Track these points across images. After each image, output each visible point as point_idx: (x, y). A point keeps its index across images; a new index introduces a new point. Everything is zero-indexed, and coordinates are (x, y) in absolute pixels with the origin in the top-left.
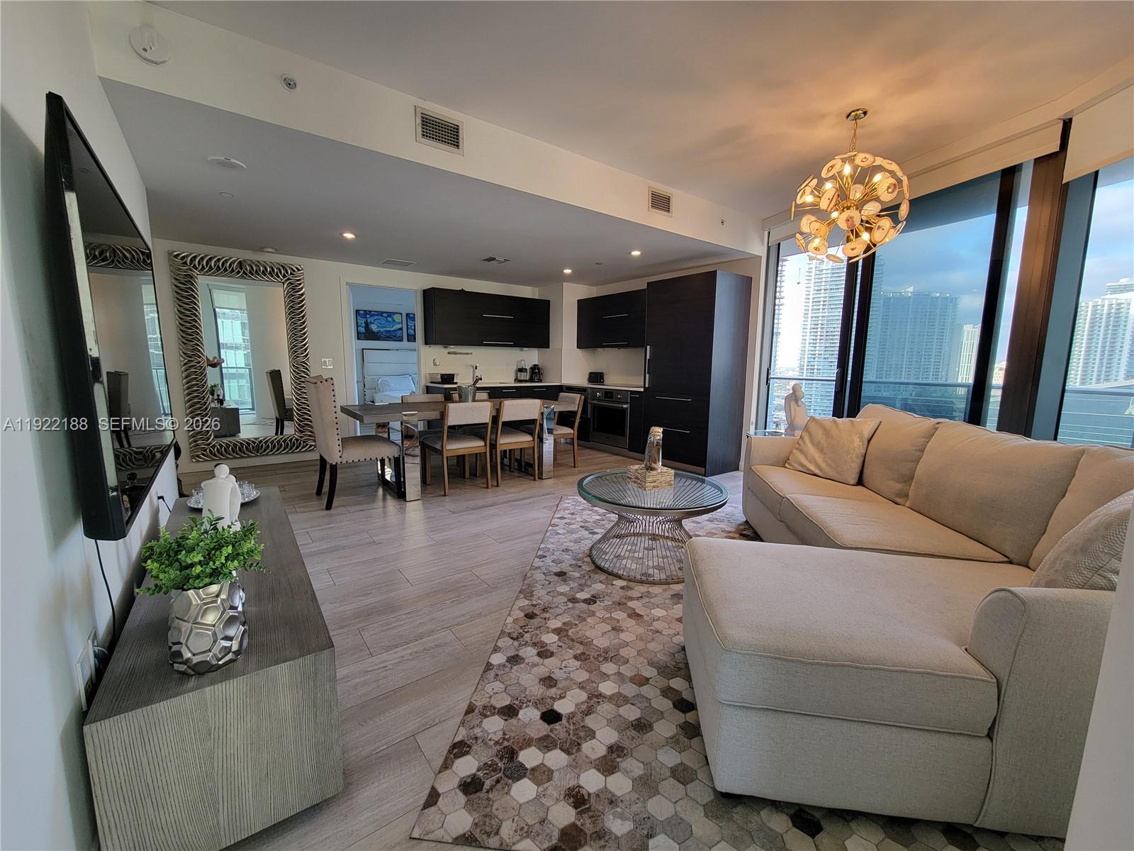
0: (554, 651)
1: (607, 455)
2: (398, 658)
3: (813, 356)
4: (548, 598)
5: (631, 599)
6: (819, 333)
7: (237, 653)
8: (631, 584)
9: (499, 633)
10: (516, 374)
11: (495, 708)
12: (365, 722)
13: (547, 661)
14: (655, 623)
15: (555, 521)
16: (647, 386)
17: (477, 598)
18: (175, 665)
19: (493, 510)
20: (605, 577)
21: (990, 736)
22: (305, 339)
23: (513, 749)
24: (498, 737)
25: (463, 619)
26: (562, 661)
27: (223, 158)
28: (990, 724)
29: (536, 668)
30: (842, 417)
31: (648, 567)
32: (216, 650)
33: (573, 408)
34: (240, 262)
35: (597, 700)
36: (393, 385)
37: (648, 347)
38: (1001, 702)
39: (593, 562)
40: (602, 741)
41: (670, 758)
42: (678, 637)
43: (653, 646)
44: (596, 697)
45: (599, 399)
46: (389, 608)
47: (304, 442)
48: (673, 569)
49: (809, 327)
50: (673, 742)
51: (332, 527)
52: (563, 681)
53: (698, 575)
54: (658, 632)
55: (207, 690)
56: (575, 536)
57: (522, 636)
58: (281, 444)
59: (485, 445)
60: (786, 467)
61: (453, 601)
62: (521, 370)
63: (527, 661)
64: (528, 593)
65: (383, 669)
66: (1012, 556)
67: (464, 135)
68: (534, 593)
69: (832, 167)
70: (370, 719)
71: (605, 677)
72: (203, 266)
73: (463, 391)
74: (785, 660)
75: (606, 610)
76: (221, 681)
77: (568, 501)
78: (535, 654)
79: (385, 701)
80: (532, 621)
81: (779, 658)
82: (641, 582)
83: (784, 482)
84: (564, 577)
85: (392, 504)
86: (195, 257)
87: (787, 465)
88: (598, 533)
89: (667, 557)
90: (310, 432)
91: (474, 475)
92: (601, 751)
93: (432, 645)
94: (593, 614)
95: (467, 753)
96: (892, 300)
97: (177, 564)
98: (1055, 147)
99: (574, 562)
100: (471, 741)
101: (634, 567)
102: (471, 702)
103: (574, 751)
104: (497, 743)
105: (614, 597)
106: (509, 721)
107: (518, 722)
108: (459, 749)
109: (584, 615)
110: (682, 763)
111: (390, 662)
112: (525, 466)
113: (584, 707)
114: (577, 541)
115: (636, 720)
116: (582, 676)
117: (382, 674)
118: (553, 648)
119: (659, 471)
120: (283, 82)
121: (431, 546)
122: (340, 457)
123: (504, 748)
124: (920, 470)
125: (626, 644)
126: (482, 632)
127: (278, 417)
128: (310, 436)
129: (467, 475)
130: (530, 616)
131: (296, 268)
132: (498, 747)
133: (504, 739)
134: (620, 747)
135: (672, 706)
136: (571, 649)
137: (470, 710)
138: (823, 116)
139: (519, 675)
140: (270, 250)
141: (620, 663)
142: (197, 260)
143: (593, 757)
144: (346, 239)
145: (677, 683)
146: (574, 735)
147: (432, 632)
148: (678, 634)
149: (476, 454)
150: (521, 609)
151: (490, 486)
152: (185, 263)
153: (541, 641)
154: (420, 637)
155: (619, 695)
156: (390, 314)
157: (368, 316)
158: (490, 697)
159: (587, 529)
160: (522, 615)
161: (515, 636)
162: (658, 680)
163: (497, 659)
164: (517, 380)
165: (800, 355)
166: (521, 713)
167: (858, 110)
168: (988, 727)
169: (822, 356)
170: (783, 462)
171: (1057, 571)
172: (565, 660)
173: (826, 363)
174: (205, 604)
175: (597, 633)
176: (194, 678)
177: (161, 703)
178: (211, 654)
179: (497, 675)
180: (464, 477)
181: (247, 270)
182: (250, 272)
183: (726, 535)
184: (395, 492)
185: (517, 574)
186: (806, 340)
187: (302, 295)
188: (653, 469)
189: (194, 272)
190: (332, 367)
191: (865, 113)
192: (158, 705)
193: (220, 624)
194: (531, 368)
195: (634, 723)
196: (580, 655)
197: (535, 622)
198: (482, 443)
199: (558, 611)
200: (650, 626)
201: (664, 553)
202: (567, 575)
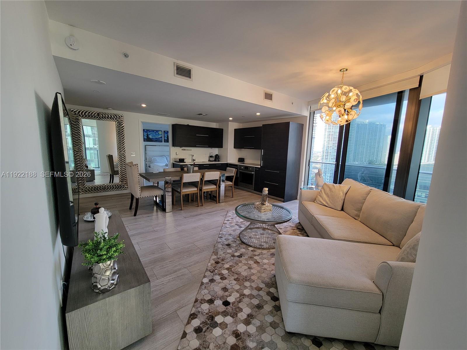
0: (227, 277)
1: (245, 192)
2: (168, 280)
3: (328, 147)
4: (224, 255)
5: (255, 255)
6: (331, 138)
7: (116, 285)
8: (255, 249)
9: (206, 270)
10: (209, 158)
11: (205, 300)
12: (157, 306)
13: (224, 281)
14: (264, 266)
15: (225, 222)
16: (262, 165)
17: (196, 255)
18: (94, 290)
19: (201, 217)
20: (245, 246)
21: (380, 312)
22: (124, 144)
23: (213, 316)
24: (207, 311)
25: (192, 264)
26: (230, 281)
27: (97, 81)
28: (380, 309)
29: (220, 284)
30: (337, 184)
31: (262, 242)
32: (109, 284)
33: (232, 174)
34: (98, 113)
35: (243, 297)
36: (158, 160)
37: (262, 150)
38: (384, 301)
39: (241, 240)
40: (245, 312)
41: (269, 319)
42: (273, 271)
43: (264, 275)
44: (243, 295)
45: (242, 170)
46: (162, 259)
47: (123, 186)
48: (271, 243)
49: (326, 135)
50: (271, 313)
51: (137, 224)
52: (230, 289)
53: (281, 251)
54: (265, 269)
55: (107, 299)
56: (233, 228)
57: (214, 271)
58: (114, 187)
59: (198, 190)
60: (314, 202)
61: (187, 256)
62: (211, 157)
63: (216, 281)
64: (216, 253)
65: (162, 285)
66: (394, 243)
67: (193, 73)
68: (218, 253)
69: (334, 90)
70: (159, 304)
71: (246, 287)
72: (83, 115)
73: (189, 168)
74: (311, 286)
75: (246, 260)
76: (111, 296)
77: (231, 213)
78: (220, 278)
79: (164, 297)
80: (218, 265)
81: (309, 286)
82: (259, 248)
83: (314, 209)
84: (230, 246)
85: (160, 213)
86: (80, 111)
87: (315, 202)
88: (242, 227)
89: (269, 238)
90: (126, 182)
91: (192, 201)
92: (245, 316)
93: (180, 275)
94: (241, 262)
95: (196, 318)
96: (360, 125)
97: (96, 255)
98: (417, 85)
99: (233, 240)
100: (197, 313)
101: (256, 242)
102: (196, 298)
103: (235, 316)
104: (207, 314)
105: (249, 255)
106: (211, 305)
107: (214, 305)
108: (193, 316)
109: (238, 262)
110: (274, 321)
111: (165, 282)
112: (213, 198)
113: (238, 300)
114: (234, 231)
115: (257, 304)
116: (237, 287)
117: (162, 287)
118: (226, 276)
119: (267, 205)
120: (123, 55)
121: (177, 232)
122: (140, 195)
123: (209, 316)
124: (364, 207)
125: (253, 274)
126: (199, 269)
127: (111, 174)
128: (125, 183)
129: (190, 201)
130: (217, 263)
131: (121, 116)
132: (207, 315)
133: (209, 312)
134: (252, 315)
135: (270, 299)
136: (233, 276)
137: (196, 301)
138: (331, 70)
139: (214, 287)
140: (111, 109)
141: (251, 282)
142: (80, 113)
143: (242, 319)
144: (143, 107)
145: (272, 290)
146: (235, 310)
147: (180, 270)
148: (273, 270)
149: (194, 193)
150: (213, 260)
151: (199, 206)
152: (76, 114)
153: (222, 273)
154: (175, 271)
155: (251, 295)
156: (157, 131)
157: (148, 132)
158: (203, 296)
159: (238, 225)
160: (214, 262)
161: (212, 271)
162: (265, 289)
163: (205, 280)
164: (209, 161)
165: (323, 147)
166: (215, 302)
167: (344, 69)
168: (379, 309)
169: (332, 147)
170: (314, 200)
171: (405, 255)
172: (231, 281)
173: (333, 150)
174: (106, 268)
175: (243, 270)
176: (101, 294)
177: (92, 304)
178: (107, 286)
179: (206, 287)
180: (189, 202)
181: (101, 116)
182: (102, 117)
183: (291, 228)
184: (161, 208)
185: (211, 245)
186: (325, 140)
187: (123, 126)
188: (264, 204)
189: (79, 117)
190: (135, 156)
191: (347, 70)
192: (90, 305)
193: (110, 275)
194: (215, 156)
195: (256, 306)
196: (236, 278)
197: (219, 265)
198: (196, 189)
199: (228, 260)
200: (262, 267)
201: (268, 236)
202: (231, 245)
